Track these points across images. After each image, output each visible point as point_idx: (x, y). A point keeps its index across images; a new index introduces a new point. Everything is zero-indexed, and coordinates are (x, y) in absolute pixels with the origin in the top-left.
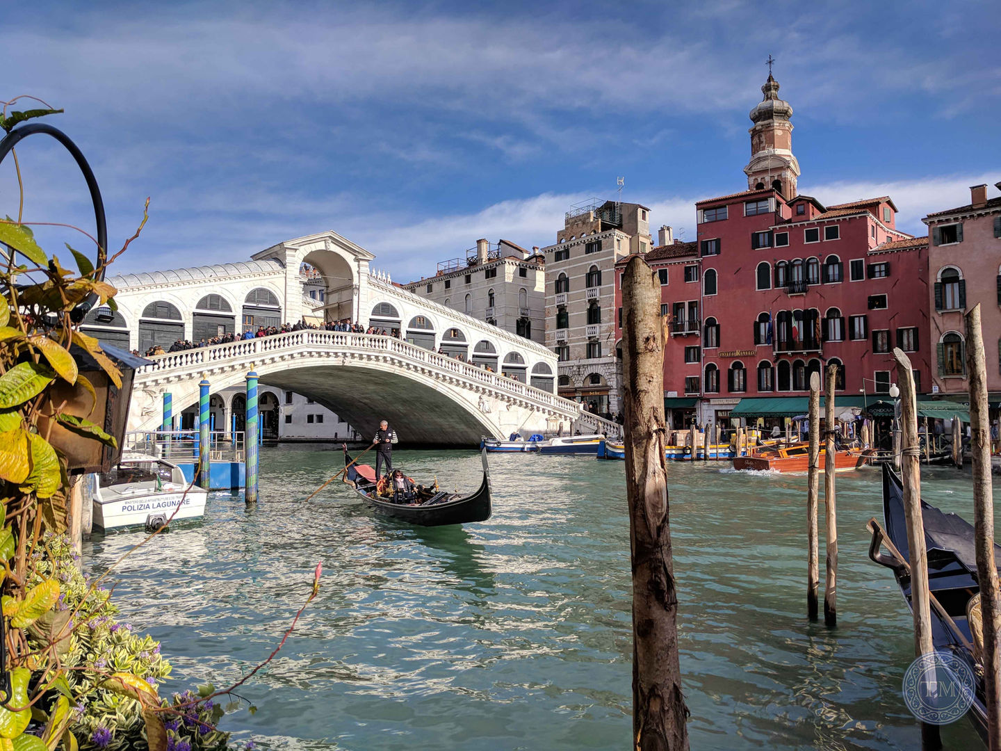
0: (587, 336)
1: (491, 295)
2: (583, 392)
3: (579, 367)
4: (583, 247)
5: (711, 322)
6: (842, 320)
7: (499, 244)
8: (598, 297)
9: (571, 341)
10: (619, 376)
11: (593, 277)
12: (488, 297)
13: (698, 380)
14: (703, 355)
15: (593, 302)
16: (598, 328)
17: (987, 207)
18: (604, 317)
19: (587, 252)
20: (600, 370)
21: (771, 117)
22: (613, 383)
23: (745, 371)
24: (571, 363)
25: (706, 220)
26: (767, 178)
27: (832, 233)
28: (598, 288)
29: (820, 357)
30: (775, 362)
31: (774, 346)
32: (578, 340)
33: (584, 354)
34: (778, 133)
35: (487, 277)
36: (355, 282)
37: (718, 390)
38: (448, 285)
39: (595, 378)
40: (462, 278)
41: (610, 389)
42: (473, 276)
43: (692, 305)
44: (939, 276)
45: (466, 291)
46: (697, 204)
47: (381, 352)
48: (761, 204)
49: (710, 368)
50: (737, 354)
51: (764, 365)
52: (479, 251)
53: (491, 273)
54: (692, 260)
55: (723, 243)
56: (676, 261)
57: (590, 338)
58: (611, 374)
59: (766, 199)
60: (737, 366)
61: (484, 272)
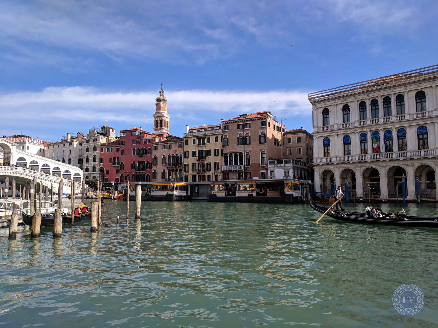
0: (93, 165)
1: (70, 151)
2: (92, 181)
3: (91, 174)
4: (93, 140)
5: (122, 163)
6: (150, 164)
7: (78, 133)
8: (95, 154)
9: (89, 166)
10: (100, 177)
11: (95, 149)
12: (69, 151)
13: (119, 178)
14: (120, 172)
15: (94, 156)
16: (95, 163)
17: (161, 143)
18: (97, 160)
19: (94, 141)
20: (96, 175)
21: (160, 101)
22: (98, 179)
23: (129, 176)
24: (89, 173)
25: (123, 135)
26: (158, 119)
27: (149, 142)
28: (95, 152)
29: (145, 173)
30: (136, 174)
31: (135, 170)
32: (91, 166)
33: (92, 170)
34: (162, 106)
35: (69, 145)
36: (12, 152)
37: (123, 181)
38: (59, 146)
39: (94, 177)
40: (63, 145)
41: (97, 180)
42: (66, 144)
43: (118, 158)
44: (154, 157)
45: (63, 149)
46: (120, 131)
47: (17, 171)
48: (135, 132)
49: (122, 175)
50: (128, 172)
51: (133, 175)
52: (68, 137)
53: (70, 144)
54: (119, 146)
55: (126, 142)
56: (115, 146)
57: (93, 166)
58: (98, 176)
59: (135, 131)
60: (128, 175)
61: (68, 143)
